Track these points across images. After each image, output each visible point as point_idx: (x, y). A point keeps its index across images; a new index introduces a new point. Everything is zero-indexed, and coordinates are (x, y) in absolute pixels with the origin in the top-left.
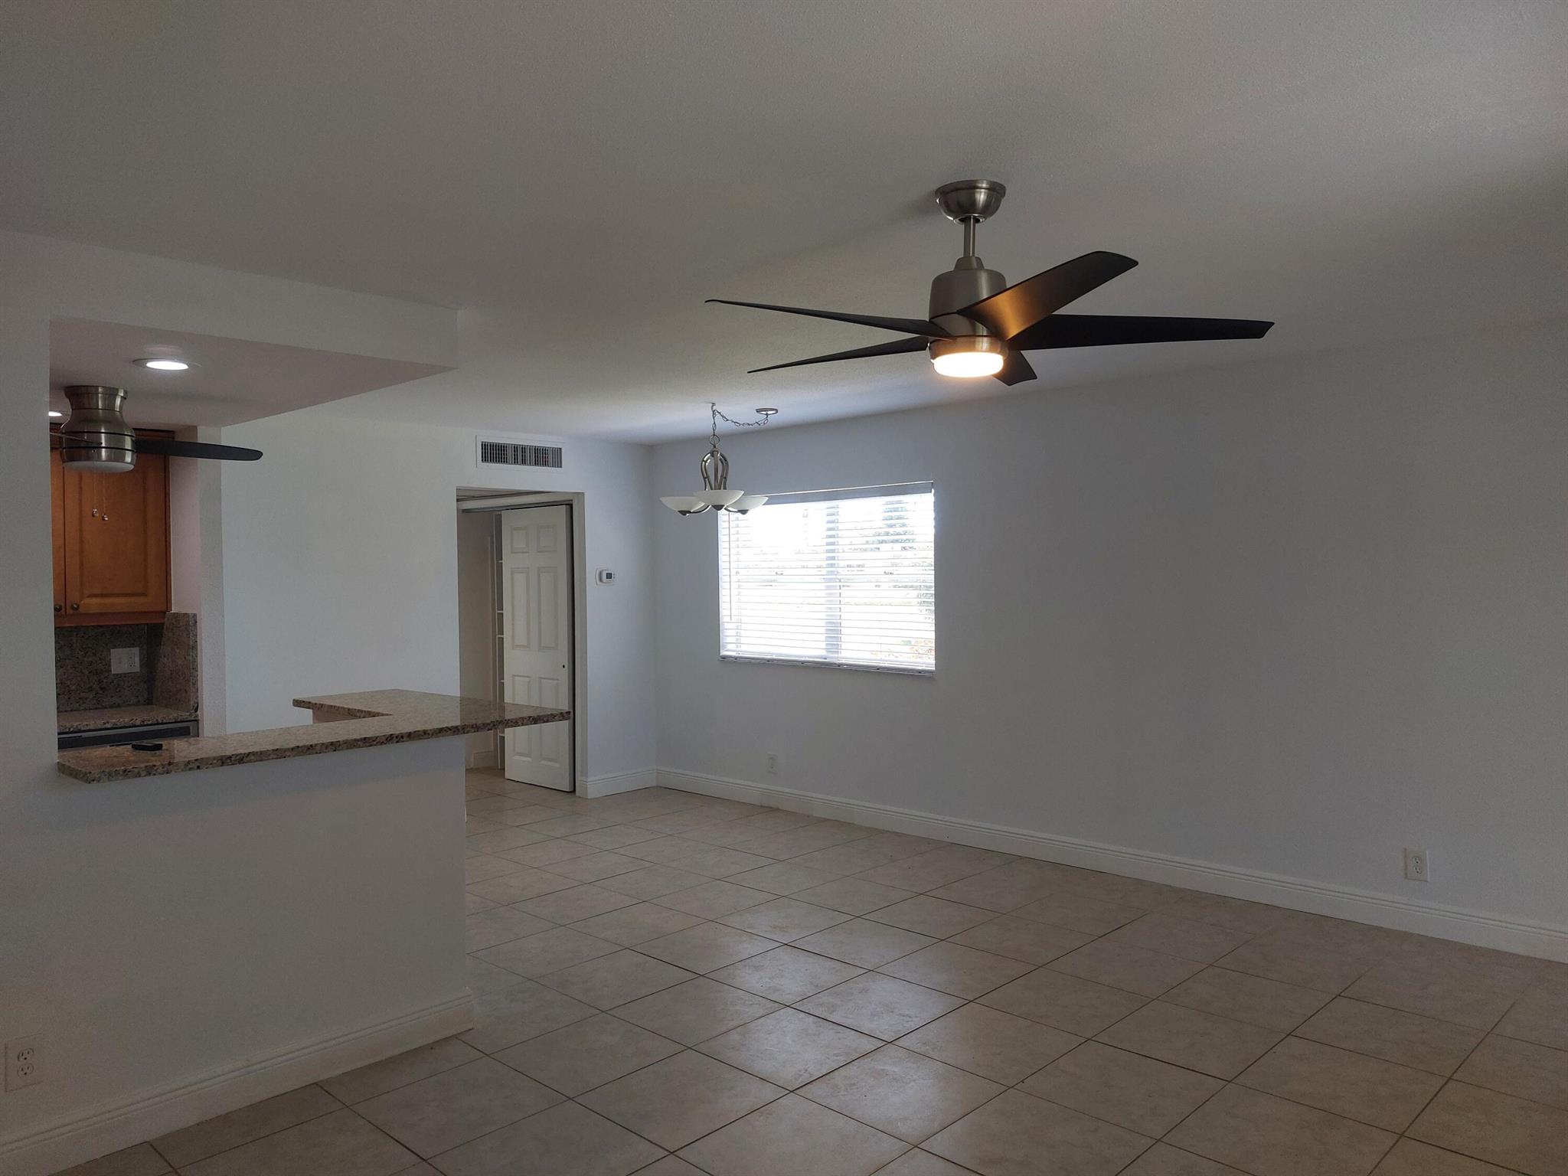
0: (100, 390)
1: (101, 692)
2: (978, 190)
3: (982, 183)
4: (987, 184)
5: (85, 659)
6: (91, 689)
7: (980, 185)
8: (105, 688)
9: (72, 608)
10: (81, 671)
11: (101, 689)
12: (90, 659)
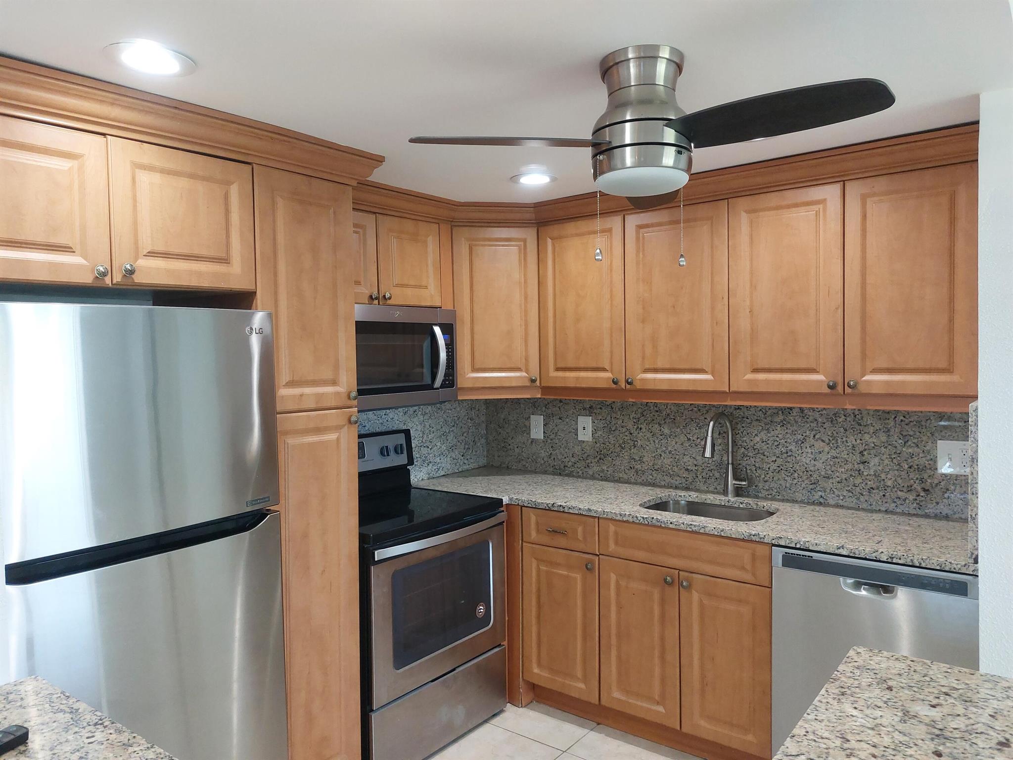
0: (630, 55)
1: (922, 494)
5: (904, 449)
6: (910, 489)
8: (928, 490)
9: (849, 386)
10: (899, 464)
11: (924, 490)
12: (910, 450)
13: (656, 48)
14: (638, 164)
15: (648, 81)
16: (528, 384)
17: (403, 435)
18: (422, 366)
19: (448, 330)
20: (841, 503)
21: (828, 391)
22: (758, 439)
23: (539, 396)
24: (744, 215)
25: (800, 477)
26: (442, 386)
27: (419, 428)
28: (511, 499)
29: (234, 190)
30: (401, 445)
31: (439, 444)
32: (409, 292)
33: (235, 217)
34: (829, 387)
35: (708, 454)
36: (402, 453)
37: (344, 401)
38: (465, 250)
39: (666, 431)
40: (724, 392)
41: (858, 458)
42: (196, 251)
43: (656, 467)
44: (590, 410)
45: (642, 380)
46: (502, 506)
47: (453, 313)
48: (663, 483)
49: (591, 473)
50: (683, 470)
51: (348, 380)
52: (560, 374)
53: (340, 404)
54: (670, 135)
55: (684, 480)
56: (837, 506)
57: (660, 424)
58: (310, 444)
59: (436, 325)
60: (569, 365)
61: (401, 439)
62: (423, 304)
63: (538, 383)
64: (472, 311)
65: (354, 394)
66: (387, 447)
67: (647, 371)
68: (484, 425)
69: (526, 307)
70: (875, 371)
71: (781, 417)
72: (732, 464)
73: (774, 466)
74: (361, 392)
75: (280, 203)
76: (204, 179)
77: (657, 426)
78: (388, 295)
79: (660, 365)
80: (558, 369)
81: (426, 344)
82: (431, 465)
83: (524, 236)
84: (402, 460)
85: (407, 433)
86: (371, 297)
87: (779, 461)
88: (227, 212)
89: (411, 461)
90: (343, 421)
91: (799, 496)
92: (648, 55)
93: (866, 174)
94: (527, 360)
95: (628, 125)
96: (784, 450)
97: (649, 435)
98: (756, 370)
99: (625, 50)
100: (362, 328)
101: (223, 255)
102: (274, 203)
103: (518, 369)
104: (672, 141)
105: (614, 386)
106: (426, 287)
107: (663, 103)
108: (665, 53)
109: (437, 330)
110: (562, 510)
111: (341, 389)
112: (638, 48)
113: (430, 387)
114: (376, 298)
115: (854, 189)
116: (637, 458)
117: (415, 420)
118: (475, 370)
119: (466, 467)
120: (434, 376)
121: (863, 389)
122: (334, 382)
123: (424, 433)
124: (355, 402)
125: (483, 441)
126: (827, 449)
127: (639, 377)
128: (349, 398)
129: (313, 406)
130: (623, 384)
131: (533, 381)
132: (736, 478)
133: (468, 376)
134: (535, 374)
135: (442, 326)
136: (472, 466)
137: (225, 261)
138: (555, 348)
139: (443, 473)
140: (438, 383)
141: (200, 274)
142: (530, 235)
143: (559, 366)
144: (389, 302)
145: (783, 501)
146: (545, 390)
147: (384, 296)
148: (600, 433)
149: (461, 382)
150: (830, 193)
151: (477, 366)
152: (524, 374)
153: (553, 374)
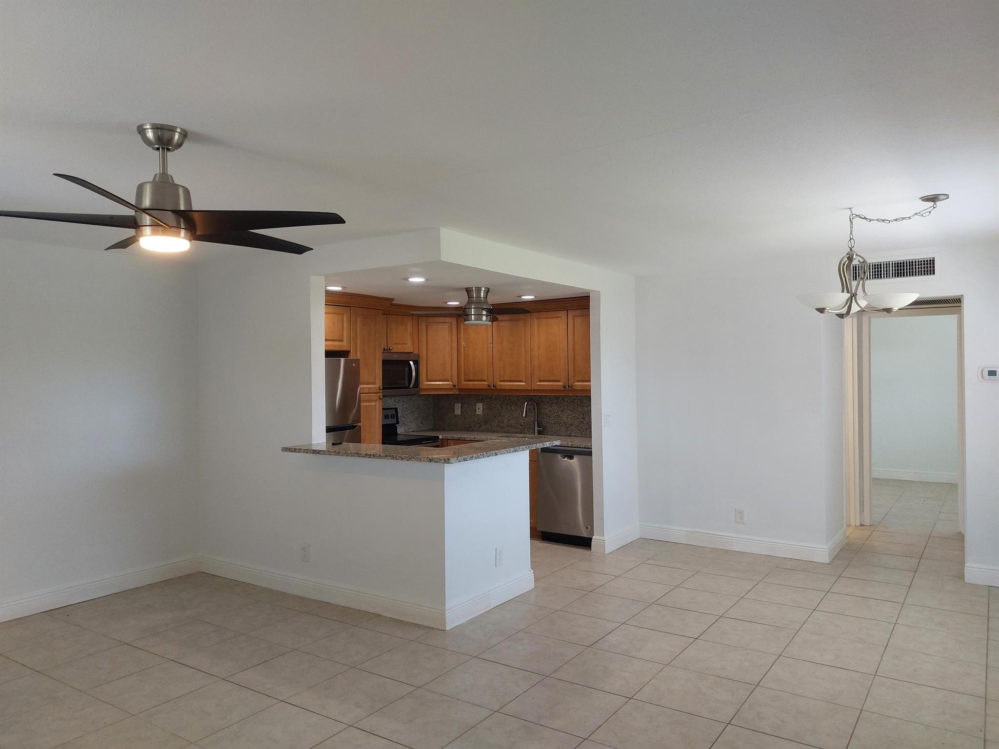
0: (474, 289)
2: (146, 131)
3: (146, 126)
4: (149, 126)
7: (145, 127)
9: (570, 387)
13: (481, 288)
14: (475, 320)
15: (479, 296)
16: (452, 387)
17: (394, 410)
18: (405, 380)
19: (416, 363)
20: (577, 435)
21: (563, 389)
22: (547, 410)
23: (457, 393)
24: (535, 320)
25: (562, 425)
26: (413, 388)
27: (401, 408)
28: (443, 437)
29: (345, 316)
30: (394, 414)
31: (410, 416)
32: (399, 346)
33: (345, 326)
34: (564, 387)
35: (524, 416)
36: (394, 418)
37: (378, 391)
38: (424, 328)
39: (513, 408)
40: (529, 390)
41: (582, 416)
42: (334, 338)
43: (509, 425)
44: (481, 401)
45: (500, 385)
46: (439, 439)
47: (419, 355)
48: (511, 432)
49: (481, 429)
50: (519, 425)
51: (379, 383)
52: (467, 383)
53: (376, 392)
54: (484, 313)
55: (519, 430)
56: (575, 436)
57: (511, 406)
58: (366, 406)
59: (411, 361)
60: (471, 379)
61: (393, 412)
62: (405, 351)
63: (457, 387)
64: (427, 354)
65: (381, 388)
66: (388, 415)
67: (501, 381)
68: (432, 409)
69: (451, 352)
70: (578, 381)
71: (556, 401)
72: (537, 421)
73: (553, 422)
74: (384, 388)
75: (359, 319)
76: (338, 314)
77: (509, 407)
78: (391, 348)
79: (506, 379)
80: (465, 381)
81: (407, 369)
82: (406, 426)
83: (451, 321)
84: (394, 421)
85: (396, 409)
86: (384, 349)
87: (555, 419)
88: (343, 324)
89: (398, 423)
90: (378, 398)
91: (562, 434)
92: (479, 290)
93: (574, 309)
94: (452, 376)
95: (473, 309)
96: (557, 414)
97: (506, 410)
98: (540, 381)
99: (472, 288)
100: (385, 362)
101: (341, 339)
102: (356, 319)
103: (448, 381)
104: (485, 314)
105: (488, 388)
106: (407, 344)
107: (483, 303)
108: (483, 289)
109: (411, 363)
110: (464, 439)
111: (377, 386)
112: (475, 287)
113: (408, 387)
114: (387, 350)
115: (571, 313)
116: (501, 421)
117: (399, 404)
118: (428, 381)
119: (423, 429)
120: (410, 383)
121: (575, 388)
122: (374, 384)
123: (403, 411)
124: (381, 391)
125: (432, 417)
126: (571, 413)
127: (498, 384)
128: (380, 389)
129: (367, 392)
130: (492, 387)
131: (455, 386)
132: (538, 427)
133: (425, 383)
134: (456, 383)
135: (413, 361)
136: (425, 429)
137: (342, 341)
138: (464, 371)
139: (411, 430)
140: (411, 386)
141: (335, 346)
142: (454, 321)
143: (466, 379)
144: (391, 351)
145: (557, 435)
146: (460, 390)
147: (389, 349)
148: (485, 411)
149: (421, 386)
150: (563, 314)
151: (429, 379)
152: (451, 383)
153: (463, 382)
